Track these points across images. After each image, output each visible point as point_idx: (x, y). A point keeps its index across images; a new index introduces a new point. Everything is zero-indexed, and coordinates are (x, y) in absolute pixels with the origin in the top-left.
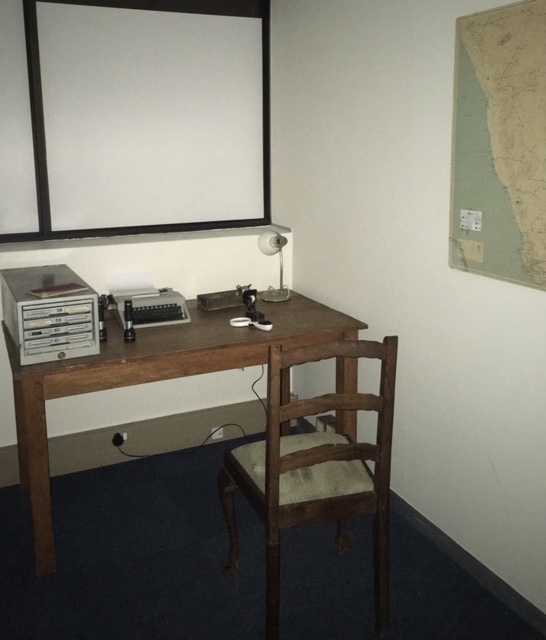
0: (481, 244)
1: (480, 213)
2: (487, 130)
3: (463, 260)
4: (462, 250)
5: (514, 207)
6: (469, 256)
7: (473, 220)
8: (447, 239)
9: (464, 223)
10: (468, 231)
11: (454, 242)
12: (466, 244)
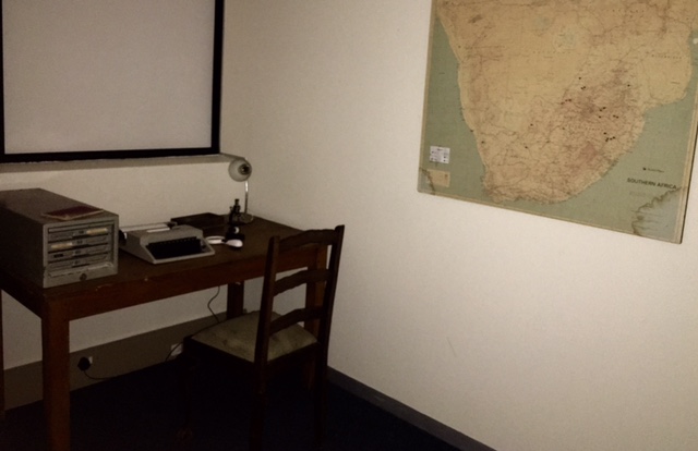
0: (449, 174)
1: (448, 150)
2: (457, 86)
3: (432, 185)
4: (429, 178)
5: (479, 146)
6: (436, 182)
7: (442, 155)
8: (417, 169)
9: (433, 157)
10: (437, 163)
11: (424, 171)
12: (434, 173)
